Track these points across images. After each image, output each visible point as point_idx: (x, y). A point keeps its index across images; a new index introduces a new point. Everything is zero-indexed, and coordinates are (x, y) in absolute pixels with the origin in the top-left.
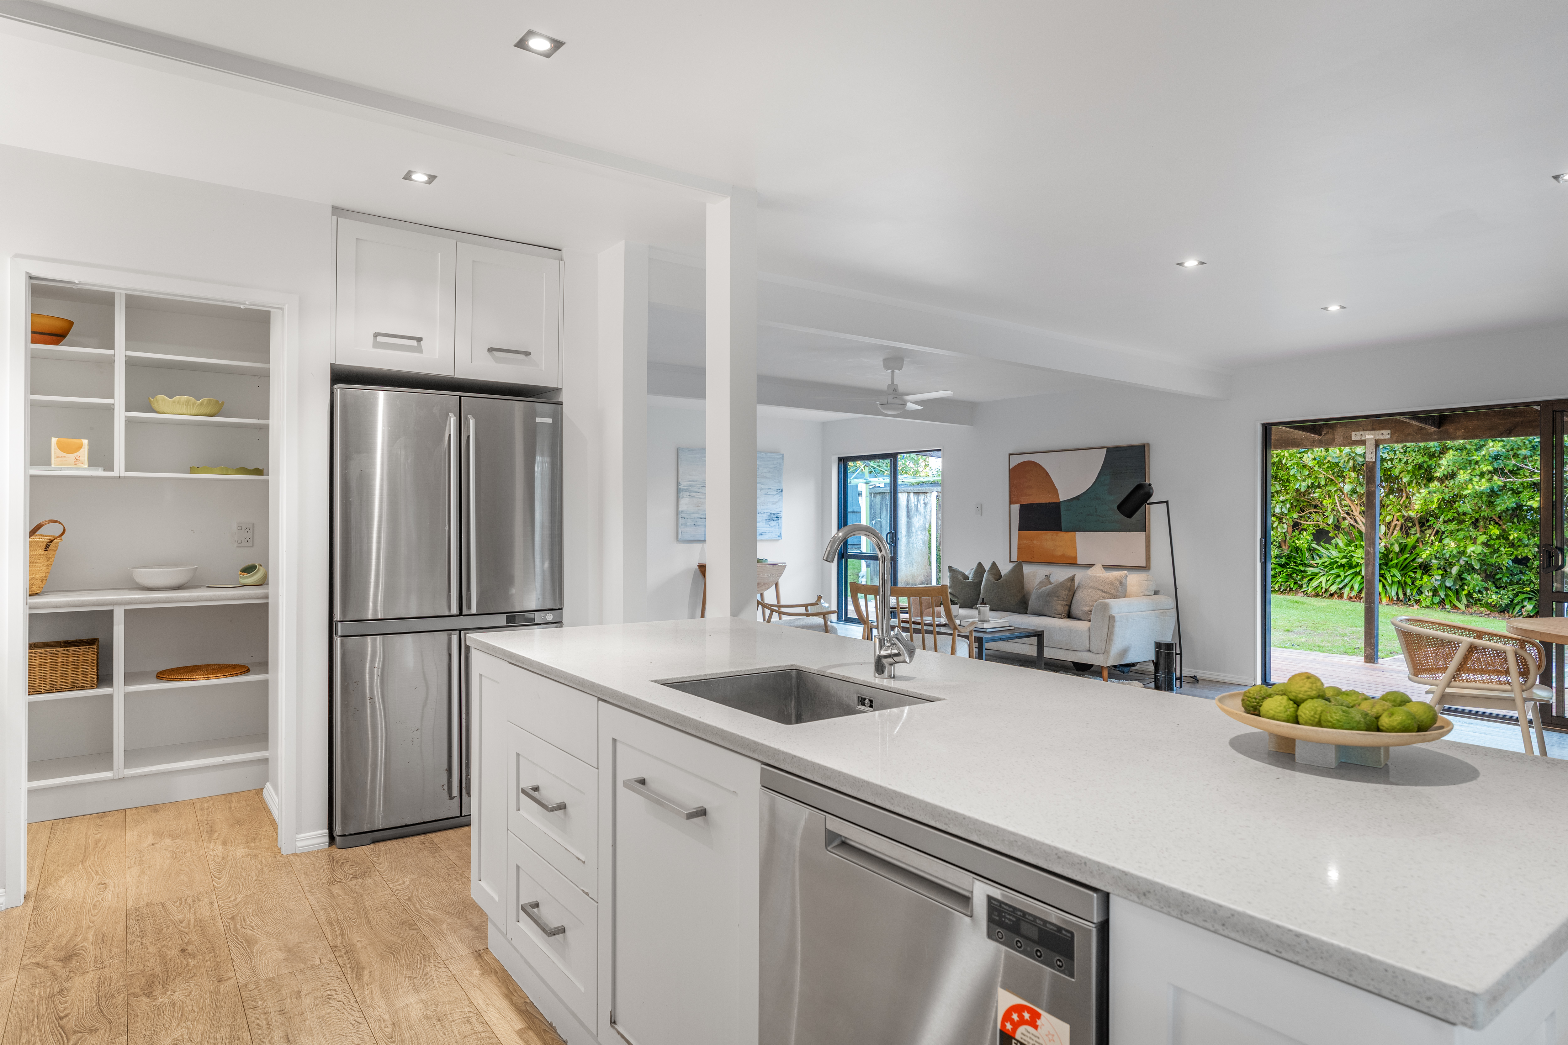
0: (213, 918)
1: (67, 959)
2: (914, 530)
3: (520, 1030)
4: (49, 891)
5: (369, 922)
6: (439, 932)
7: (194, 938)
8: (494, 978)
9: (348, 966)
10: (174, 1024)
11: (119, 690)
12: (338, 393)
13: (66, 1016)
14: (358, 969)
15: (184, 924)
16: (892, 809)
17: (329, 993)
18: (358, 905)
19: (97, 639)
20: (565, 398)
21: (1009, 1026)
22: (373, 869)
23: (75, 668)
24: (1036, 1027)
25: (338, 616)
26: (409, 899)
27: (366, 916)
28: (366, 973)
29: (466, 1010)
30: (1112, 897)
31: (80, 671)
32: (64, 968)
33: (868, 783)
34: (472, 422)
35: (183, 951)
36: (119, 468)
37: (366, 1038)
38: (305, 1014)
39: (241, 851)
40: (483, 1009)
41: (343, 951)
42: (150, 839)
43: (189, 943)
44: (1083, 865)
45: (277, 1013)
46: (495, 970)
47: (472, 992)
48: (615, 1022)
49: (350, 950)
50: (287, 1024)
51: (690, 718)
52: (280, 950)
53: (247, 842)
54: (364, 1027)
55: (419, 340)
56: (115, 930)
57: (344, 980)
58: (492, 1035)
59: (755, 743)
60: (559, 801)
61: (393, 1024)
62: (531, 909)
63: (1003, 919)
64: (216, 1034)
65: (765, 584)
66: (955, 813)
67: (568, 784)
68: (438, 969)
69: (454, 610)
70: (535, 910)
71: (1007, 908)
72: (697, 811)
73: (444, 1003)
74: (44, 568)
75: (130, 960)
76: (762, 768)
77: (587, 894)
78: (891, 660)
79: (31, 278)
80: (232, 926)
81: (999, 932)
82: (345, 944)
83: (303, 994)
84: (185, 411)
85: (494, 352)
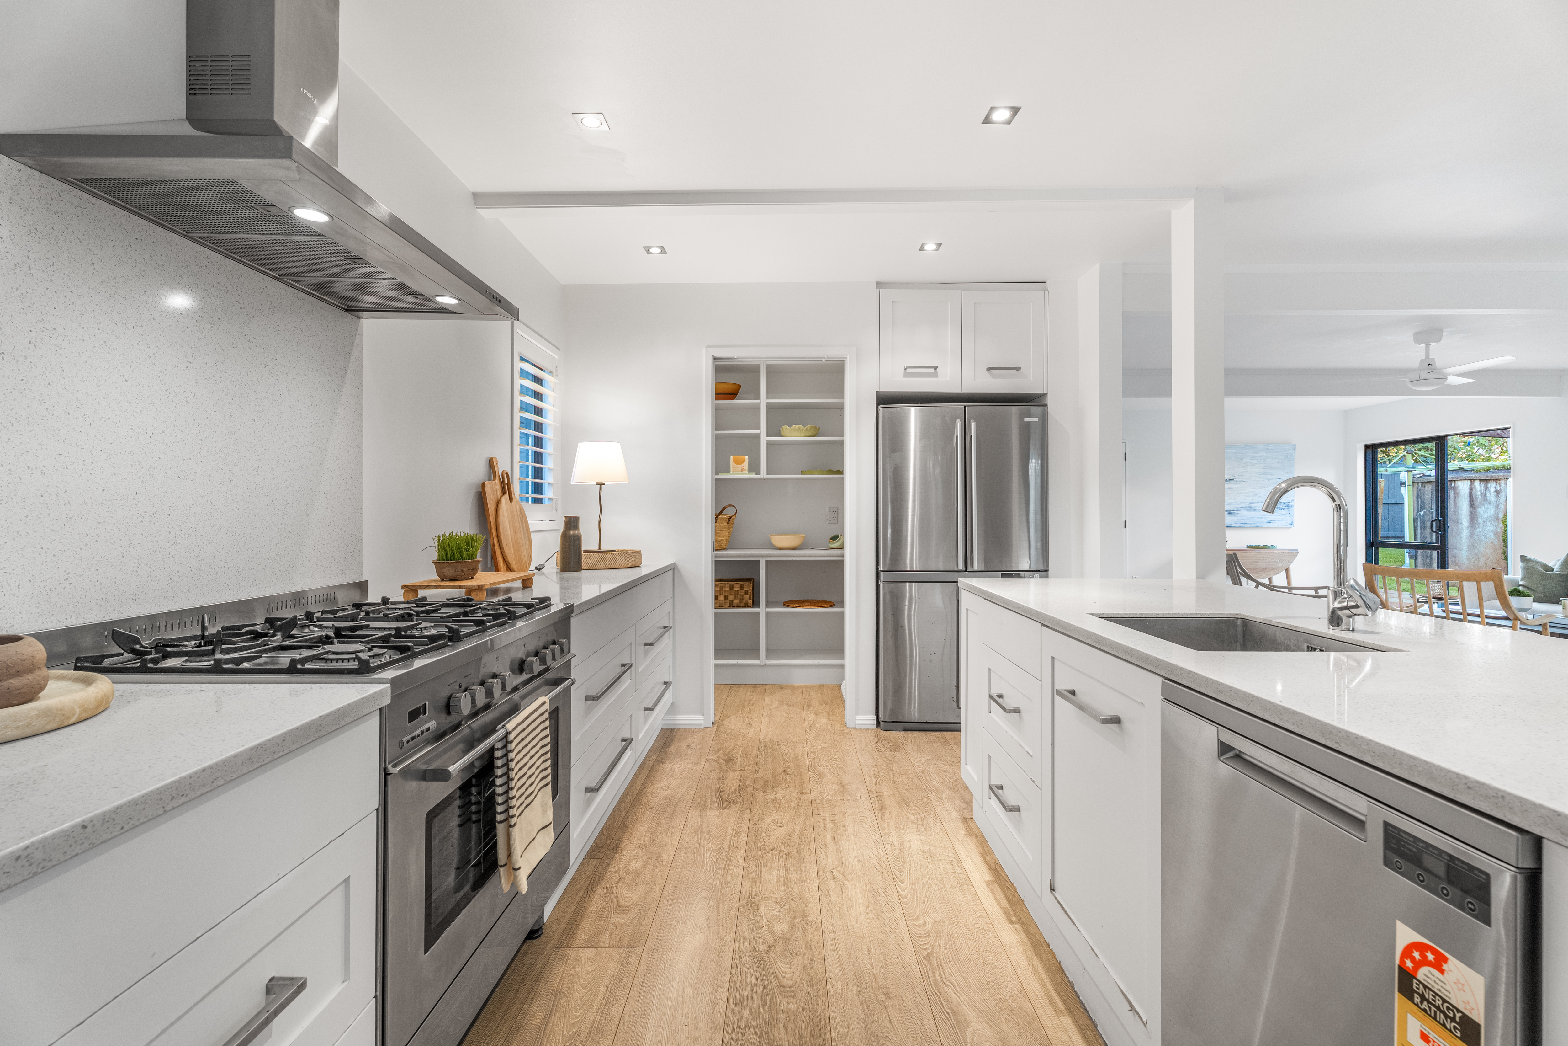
0: (803, 756)
1: (728, 761)
2: (1480, 521)
3: (988, 881)
4: (724, 722)
5: (894, 780)
6: (940, 799)
7: (792, 765)
8: (975, 839)
9: (877, 805)
10: (774, 811)
11: (763, 610)
12: (881, 410)
13: (723, 791)
14: (883, 808)
15: (787, 756)
16: (1281, 724)
17: (862, 818)
18: (888, 768)
19: (753, 579)
20: (1050, 401)
21: (1409, 964)
22: (902, 748)
23: (742, 595)
24: (1442, 971)
25: (881, 568)
26: (923, 772)
27: (893, 776)
28: (887, 812)
29: (951, 855)
30: (1546, 844)
31: (744, 597)
32: (726, 765)
33: (1258, 698)
34: (973, 425)
35: (785, 771)
36: (763, 474)
37: (881, 853)
38: (846, 827)
39: (824, 720)
40: (963, 858)
41: (875, 795)
42: (776, 704)
43: (788, 767)
44: (1500, 799)
45: (831, 822)
46: (976, 834)
47: (957, 844)
48: (1054, 890)
49: (879, 795)
50: (835, 830)
51: (1106, 638)
52: (838, 784)
53: (828, 715)
54: (881, 845)
55: (936, 368)
56: (752, 751)
57: (873, 813)
58: (967, 878)
59: (1157, 659)
60: (1016, 706)
61: (900, 850)
62: (996, 789)
63: (1402, 849)
64: (795, 824)
65: (1273, 569)
66: (1346, 732)
67: (1022, 693)
68: (935, 823)
69: (961, 567)
70: (1000, 791)
71: (1407, 837)
72: (1111, 718)
73: (936, 846)
74: (727, 534)
75: (757, 769)
76: (1163, 682)
77: (1034, 782)
78: (1347, 612)
79: (715, 358)
80: (813, 764)
81: (1397, 861)
82: (877, 790)
83: (847, 814)
84: (797, 435)
85: (991, 371)
